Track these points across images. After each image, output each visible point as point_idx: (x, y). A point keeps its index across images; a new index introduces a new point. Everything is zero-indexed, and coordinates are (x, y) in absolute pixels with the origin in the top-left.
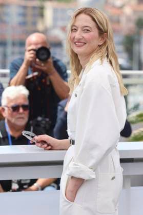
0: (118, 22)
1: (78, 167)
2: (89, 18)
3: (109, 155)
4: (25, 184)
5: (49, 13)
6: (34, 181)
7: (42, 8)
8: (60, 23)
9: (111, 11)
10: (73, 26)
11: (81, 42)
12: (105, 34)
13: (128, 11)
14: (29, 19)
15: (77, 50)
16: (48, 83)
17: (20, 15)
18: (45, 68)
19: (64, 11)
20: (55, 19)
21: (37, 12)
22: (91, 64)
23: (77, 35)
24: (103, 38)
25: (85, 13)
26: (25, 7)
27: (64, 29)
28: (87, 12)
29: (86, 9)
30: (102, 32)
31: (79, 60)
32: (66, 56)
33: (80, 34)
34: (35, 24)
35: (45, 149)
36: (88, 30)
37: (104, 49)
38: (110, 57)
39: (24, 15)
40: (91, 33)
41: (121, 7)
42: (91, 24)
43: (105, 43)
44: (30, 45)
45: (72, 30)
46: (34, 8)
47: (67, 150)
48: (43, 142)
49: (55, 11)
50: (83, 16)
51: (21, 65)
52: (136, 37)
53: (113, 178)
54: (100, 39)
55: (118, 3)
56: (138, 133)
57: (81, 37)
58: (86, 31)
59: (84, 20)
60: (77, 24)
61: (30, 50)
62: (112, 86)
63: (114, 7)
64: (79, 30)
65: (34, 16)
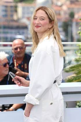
0: (59, 14)
1: (29, 97)
3: (50, 90)
4: (6, 107)
5: (20, 10)
6: (11, 105)
7: (16, 7)
8: (26, 16)
9: (55, 8)
12: (53, 22)
13: (65, 8)
14: (9, 13)
17: (3, 11)
19: (28, 8)
20: (23, 13)
21: (13, 9)
25: (42, 9)
26: (6, 7)
27: (28, 19)
28: (43, 9)
29: (42, 7)
30: (51, 21)
31: (38, 36)
32: (29, 34)
33: (38, 21)
34: (12, 16)
36: (43, 19)
38: (55, 34)
39: (6, 11)
40: (45, 21)
41: (61, 6)
46: (11, 7)
49: (23, 8)
52: (70, 23)
53: (51, 104)
54: (50, 25)
55: (59, 4)
56: (70, 77)
57: (39, 23)
58: (42, 19)
60: (37, 15)
62: (53, 52)
63: (57, 6)
65: (12, 11)
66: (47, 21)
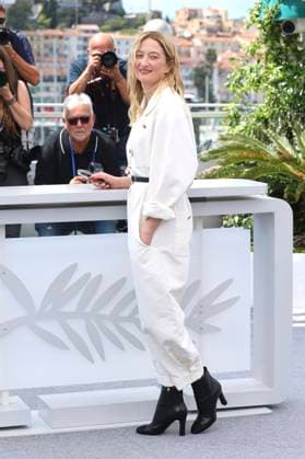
2: (156, 43)
10: (138, 51)
11: (146, 70)
13: (197, 42)
15: (141, 77)
16: (113, 88)
18: (111, 75)
22: (160, 92)
23: (144, 62)
24: (170, 65)
25: (152, 38)
33: (146, 61)
35: (103, 188)
37: (172, 78)
38: (177, 87)
40: (159, 61)
41: (189, 39)
42: (159, 50)
43: (171, 71)
44: (95, 48)
45: (137, 56)
47: (128, 188)
48: (101, 180)
50: (150, 41)
51: (84, 69)
52: (208, 71)
55: (187, 34)
57: (148, 65)
58: (153, 58)
59: (151, 45)
60: (142, 49)
61: (94, 55)
64: (146, 56)
66: (162, 59)
